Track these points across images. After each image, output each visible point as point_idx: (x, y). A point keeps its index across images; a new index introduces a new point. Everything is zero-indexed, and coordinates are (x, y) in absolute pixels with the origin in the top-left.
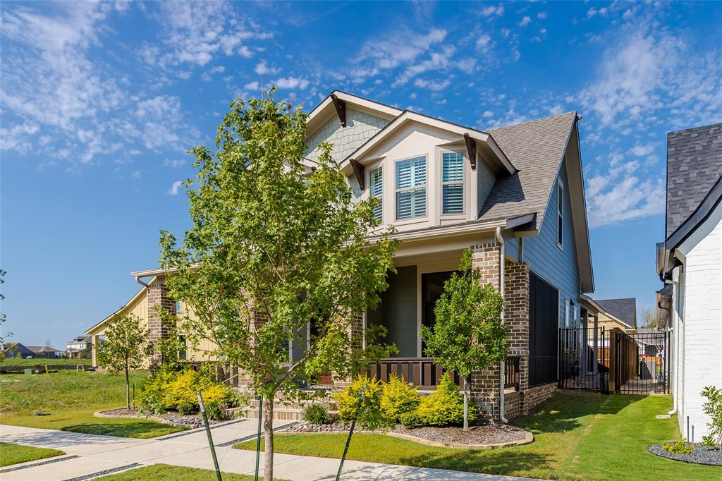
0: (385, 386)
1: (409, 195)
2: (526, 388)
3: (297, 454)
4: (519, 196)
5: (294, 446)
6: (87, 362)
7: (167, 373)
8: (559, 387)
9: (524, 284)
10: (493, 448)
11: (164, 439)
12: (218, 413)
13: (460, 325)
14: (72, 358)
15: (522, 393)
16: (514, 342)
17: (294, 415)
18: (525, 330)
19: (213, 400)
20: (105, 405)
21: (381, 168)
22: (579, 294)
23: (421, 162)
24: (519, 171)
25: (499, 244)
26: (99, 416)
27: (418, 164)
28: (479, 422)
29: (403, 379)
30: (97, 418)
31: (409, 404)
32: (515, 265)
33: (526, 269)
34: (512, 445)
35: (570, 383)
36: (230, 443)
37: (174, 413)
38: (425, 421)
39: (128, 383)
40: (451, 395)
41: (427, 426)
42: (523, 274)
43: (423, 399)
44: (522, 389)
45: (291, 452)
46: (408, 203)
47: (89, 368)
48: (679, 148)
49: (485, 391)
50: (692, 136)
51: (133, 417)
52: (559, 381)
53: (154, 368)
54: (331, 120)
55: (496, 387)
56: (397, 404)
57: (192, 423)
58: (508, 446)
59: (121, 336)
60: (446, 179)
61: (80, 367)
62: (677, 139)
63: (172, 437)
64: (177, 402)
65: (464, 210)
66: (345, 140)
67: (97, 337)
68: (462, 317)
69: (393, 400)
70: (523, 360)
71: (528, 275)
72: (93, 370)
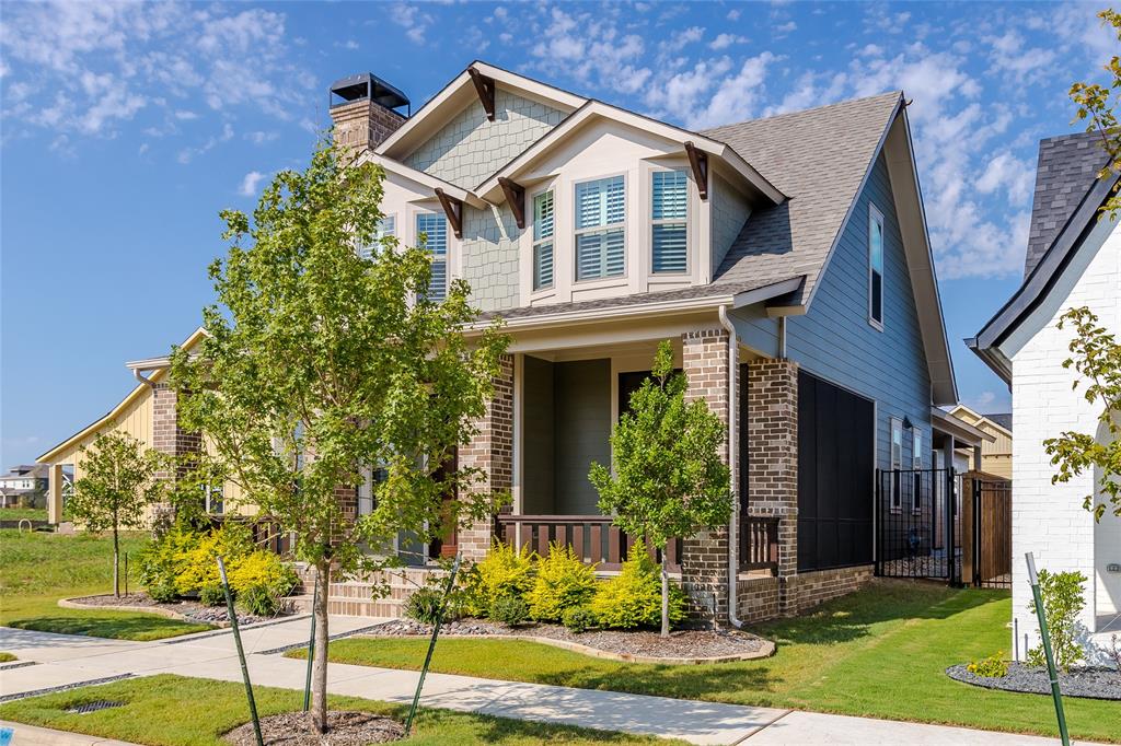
0: (541, 561)
1: (596, 239)
2: (792, 572)
3: (384, 666)
4: (782, 244)
5: (382, 654)
6: (37, 515)
7: (184, 535)
8: (876, 574)
9: (785, 395)
10: (698, 662)
11: (174, 642)
12: (267, 603)
13: (649, 464)
14: (7, 506)
15: (783, 580)
16: (769, 492)
17: (394, 609)
18: (788, 473)
19: (259, 583)
20: (76, 589)
21: (551, 193)
22: (929, 407)
23: (616, 185)
24: (789, 199)
25: (727, 332)
26: (66, 605)
27: (612, 187)
28: (690, 622)
29: (571, 551)
30: (64, 609)
31: (580, 592)
32: (770, 363)
33: (789, 368)
34: (733, 660)
35: (899, 567)
36: (281, 650)
37: (193, 605)
38: (602, 621)
39: (117, 552)
40: (646, 579)
41: (608, 630)
42: (783, 377)
43: (602, 585)
44: (782, 573)
45: (376, 663)
46: (594, 253)
47: (42, 526)
48: (1055, 168)
49: (705, 573)
50: (1080, 146)
51: (123, 608)
52: (876, 564)
53: (163, 524)
54: (471, 108)
55: (721, 566)
56: (559, 592)
57: (223, 619)
58: (726, 661)
59: (107, 470)
60: (657, 214)
61: (25, 525)
62: (1053, 151)
63: (188, 640)
64: (199, 585)
65: (688, 267)
66: (493, 143)
67: (59, 468)
68: (652, 452)
69: (553, 585)
70: (784, 524)
71: (794, 380)
72: (48, 530)
